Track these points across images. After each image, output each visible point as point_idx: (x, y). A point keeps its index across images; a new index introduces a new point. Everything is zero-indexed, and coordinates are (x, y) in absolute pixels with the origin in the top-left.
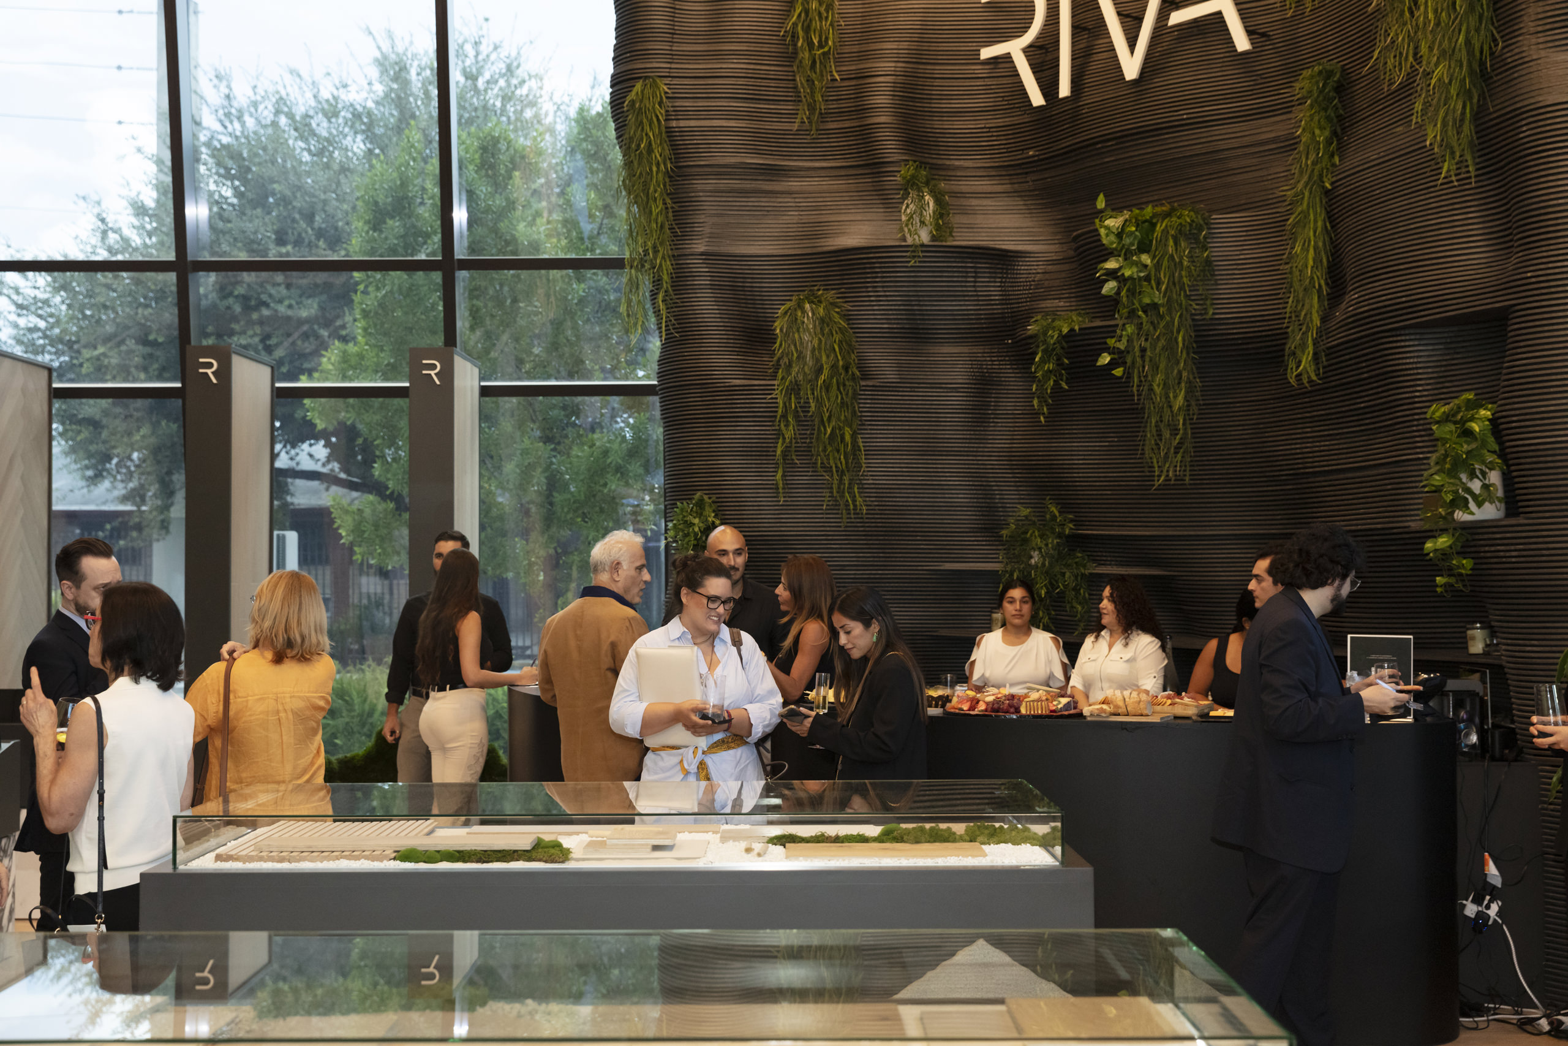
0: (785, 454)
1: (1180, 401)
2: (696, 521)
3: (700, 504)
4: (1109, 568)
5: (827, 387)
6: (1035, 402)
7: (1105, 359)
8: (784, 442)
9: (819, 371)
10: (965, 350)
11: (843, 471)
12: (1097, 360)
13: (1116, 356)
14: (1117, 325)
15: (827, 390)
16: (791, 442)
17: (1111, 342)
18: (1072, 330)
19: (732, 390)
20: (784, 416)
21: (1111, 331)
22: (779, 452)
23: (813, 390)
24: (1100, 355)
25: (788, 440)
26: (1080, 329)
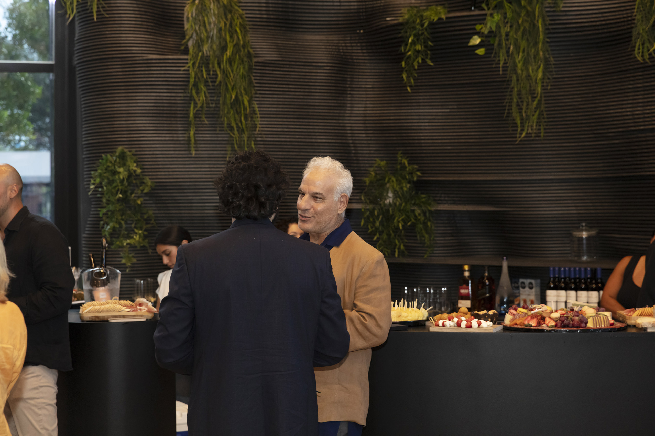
0: (196, 116)
1: (540, 75)
2: (121, 170)
3: (123, 156)
4: (446, 205)
5: (230, 61)
6: (404, 76)
7: (476, 40)
8: (195, 107)
9: (224, 49)
10: (323, 37)
11: (243, 130)
12: (468, 42)
13: (484, 39)
14: (486, 15)
15: (230, 64)
16: (202, 107)
17: (478, 27)
18: (440, 19)
19: (148, 63)
20: (195, 85)
21: (482, 19)
22: (191, 115)
23: (219, 64)
24: (470, 38)
25: (199, 105)
26: (447, 18)
